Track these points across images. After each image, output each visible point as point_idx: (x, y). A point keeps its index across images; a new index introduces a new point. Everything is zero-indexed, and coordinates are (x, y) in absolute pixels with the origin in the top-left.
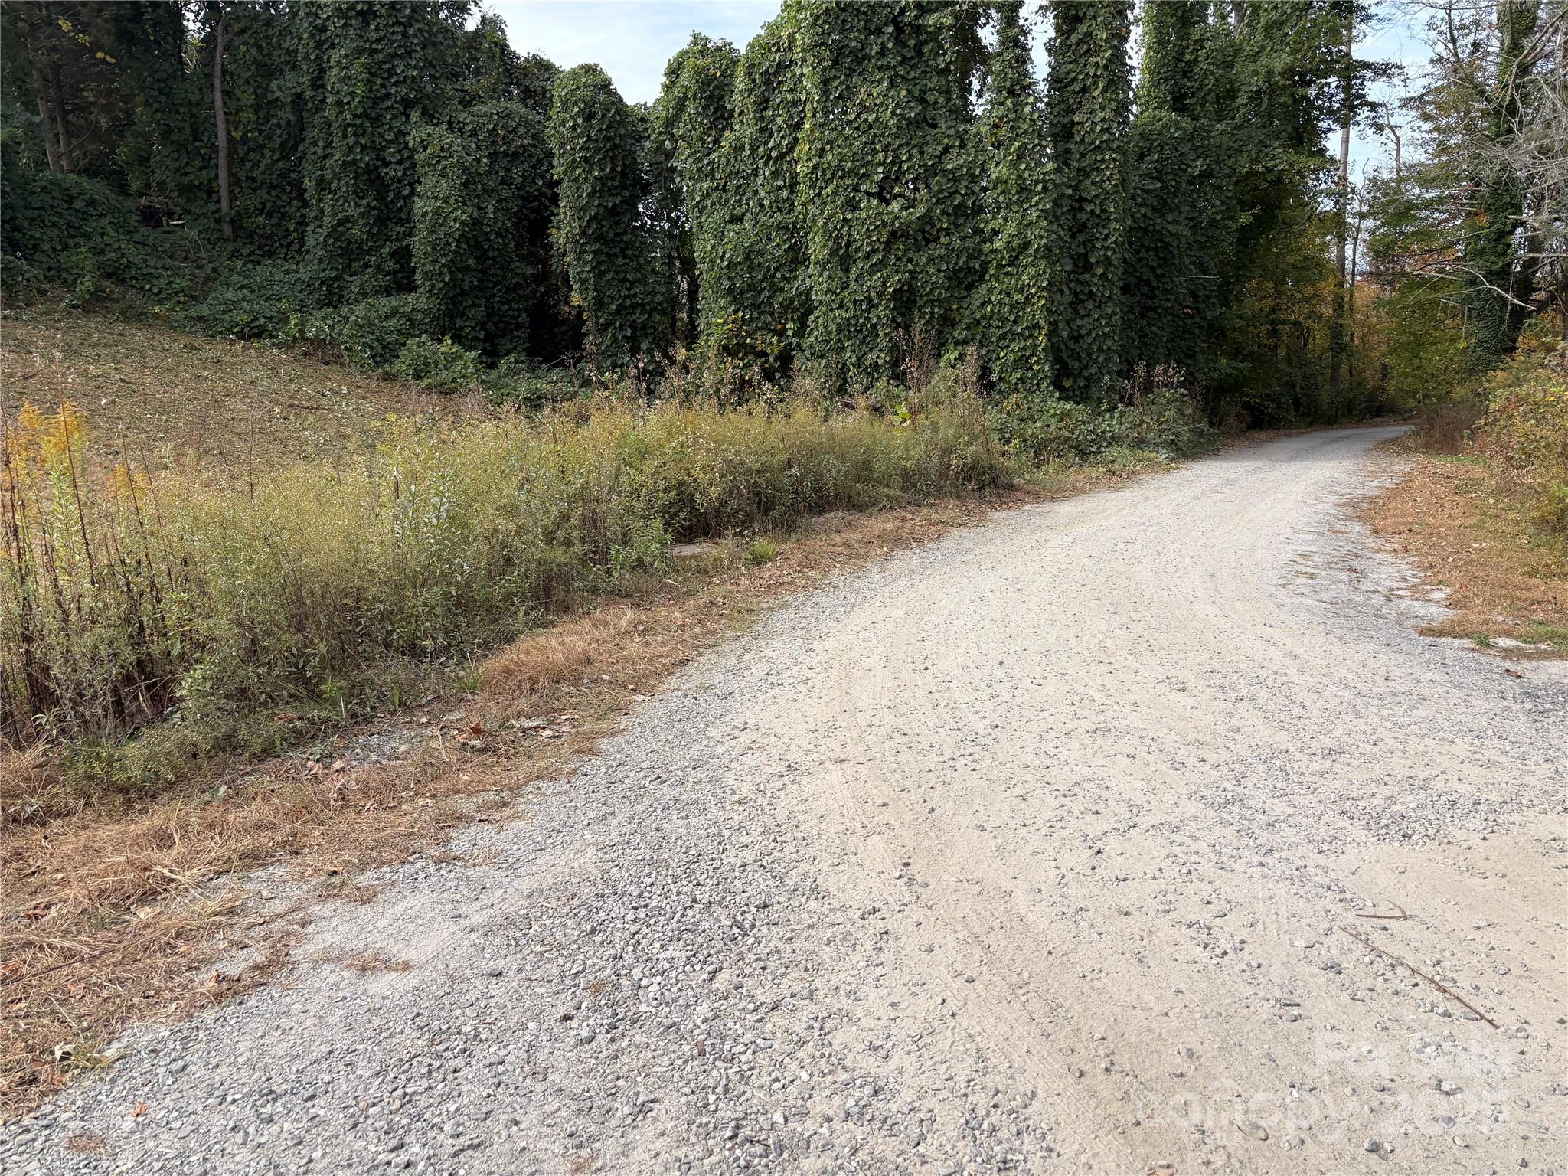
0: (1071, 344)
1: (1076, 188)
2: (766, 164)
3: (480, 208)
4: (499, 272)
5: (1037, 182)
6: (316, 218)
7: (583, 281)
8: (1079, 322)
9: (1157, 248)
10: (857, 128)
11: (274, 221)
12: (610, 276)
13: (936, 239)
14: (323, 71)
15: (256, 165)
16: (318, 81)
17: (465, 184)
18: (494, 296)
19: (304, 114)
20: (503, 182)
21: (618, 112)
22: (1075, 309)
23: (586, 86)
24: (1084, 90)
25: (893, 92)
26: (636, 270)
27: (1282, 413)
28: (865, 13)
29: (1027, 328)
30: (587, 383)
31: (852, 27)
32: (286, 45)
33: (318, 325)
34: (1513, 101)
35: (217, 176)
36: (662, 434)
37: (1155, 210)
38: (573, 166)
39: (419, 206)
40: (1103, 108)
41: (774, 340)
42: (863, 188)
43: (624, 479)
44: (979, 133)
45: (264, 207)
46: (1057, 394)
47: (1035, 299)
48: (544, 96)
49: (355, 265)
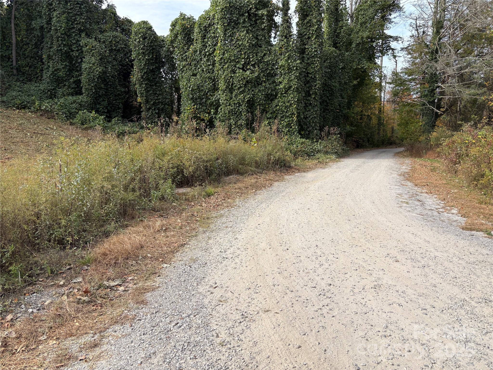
0: (304, 120)
1: (306, 69)
2: (205, 57)
3: (106, 68)
4: (112, 90)
5: (294, 66)
6: (47, 68)
7: (141, 94)
8: (307, 113)
9: (329, 90)
10: (235, 46)
11: (32, 69)
12: (151, 92)
13: (261, 84)
14: (51, 19)
15: (26, 50)
16: (49, 22)
17: (101, 59)
18: (110, 98)
19: (44, 33)
20: (114, 59)
21: (154, 37)
22: (305, 109)
23: (143, 28)
24: (309, 38)
25: (247, 35)
26: (160, 91)
27: (364, 143)
28: (238, 8)
29: (290, 114)
30: (142, 128)
31: (234, 13)
32: (38, 9)
33: (46, 105)
34: (437, 49)
35: (12, 53)
36: (170, 147)
37: (329, 78)
38: (139, 54)
39: (84, 66)
40: (315, 44)
41: (207, 115)
42: (237, 66)
43: (156, 164)
44: (275, 50)
45: (29, 64)
46: (300, 136)
47: (293, 105)
48: (129, 31)
49: (61, 85)
